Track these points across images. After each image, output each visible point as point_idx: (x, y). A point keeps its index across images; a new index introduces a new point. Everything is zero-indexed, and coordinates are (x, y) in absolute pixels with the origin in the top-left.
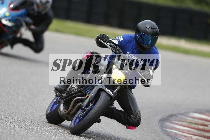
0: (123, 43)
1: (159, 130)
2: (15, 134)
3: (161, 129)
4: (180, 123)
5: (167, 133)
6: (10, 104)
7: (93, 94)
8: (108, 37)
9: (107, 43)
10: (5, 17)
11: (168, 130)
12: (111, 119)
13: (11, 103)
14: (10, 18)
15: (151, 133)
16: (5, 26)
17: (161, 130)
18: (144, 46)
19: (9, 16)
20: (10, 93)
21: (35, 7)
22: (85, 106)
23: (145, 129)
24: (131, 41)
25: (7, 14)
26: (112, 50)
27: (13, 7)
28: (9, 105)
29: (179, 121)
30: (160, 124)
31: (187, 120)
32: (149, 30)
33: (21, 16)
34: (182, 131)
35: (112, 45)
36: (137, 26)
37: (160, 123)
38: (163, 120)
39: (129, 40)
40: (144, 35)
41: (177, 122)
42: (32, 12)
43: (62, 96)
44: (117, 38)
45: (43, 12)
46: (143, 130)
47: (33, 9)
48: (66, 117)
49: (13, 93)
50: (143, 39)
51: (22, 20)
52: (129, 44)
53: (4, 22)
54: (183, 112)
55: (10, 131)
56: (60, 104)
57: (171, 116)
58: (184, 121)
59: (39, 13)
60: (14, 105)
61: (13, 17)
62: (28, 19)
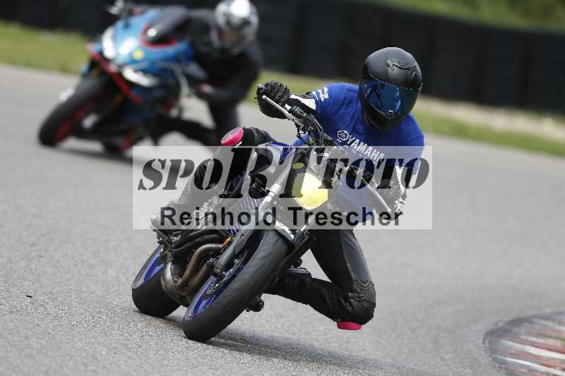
0: (331, 106)
1: (485, 359)
2: (99, 371)
3: (491, 356)
4: (541, 341)
5: (506, 369)
6: (84, 289)
7: (243, 235)
8: (286, 88)
9: (283, 106)
10: (132, 62)
11: (510, 359)
12: (298, 301)
13: (88, 287)
14: (145, 65)
15: (464, 367)
16: (132, 85)
17: (490, 359)
18: (383, 114)
19: (144, 60)
20: (83, 261)
21: (214, 36)
22: (223, 267)
23: (447, 357)
24: (350, 102)
25: (139, 55)
26: (296, 124)
27: (155, 37)
28: (82, 292)
29: (539, 335)
30: (487, 345)
31: (559, 332)
32: (394, 71)
33: (176, 59)
34: (545, 363)
35: (297, 109)
36: (365, 63)
37: (487, 342)
38: (496, 334)
39: (345, 99)
40: (383, 85)
41: (533, 339)
42: (204, 49)
43: (171, 243)
44: (314, 93)
45: (236, 51)
46: (443, 359)
47: (209, 43)
48: (178, 296)
49: (91, 261)
50: (379, 96)
51: (178, 70)
52: (345, 109)
53: (131, 75)
54: (548, 311)
55: (85, 361)
56: (166, 264)
57: (518, 322)
58: (551, 337)
59: (223, 51)
60: (94, 293)
61: (153, 63)
62: (194, 69)
